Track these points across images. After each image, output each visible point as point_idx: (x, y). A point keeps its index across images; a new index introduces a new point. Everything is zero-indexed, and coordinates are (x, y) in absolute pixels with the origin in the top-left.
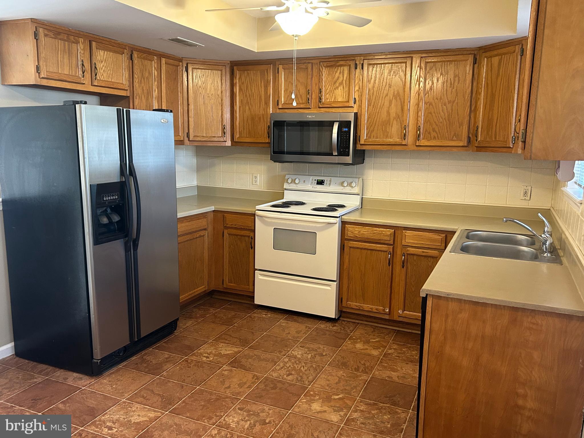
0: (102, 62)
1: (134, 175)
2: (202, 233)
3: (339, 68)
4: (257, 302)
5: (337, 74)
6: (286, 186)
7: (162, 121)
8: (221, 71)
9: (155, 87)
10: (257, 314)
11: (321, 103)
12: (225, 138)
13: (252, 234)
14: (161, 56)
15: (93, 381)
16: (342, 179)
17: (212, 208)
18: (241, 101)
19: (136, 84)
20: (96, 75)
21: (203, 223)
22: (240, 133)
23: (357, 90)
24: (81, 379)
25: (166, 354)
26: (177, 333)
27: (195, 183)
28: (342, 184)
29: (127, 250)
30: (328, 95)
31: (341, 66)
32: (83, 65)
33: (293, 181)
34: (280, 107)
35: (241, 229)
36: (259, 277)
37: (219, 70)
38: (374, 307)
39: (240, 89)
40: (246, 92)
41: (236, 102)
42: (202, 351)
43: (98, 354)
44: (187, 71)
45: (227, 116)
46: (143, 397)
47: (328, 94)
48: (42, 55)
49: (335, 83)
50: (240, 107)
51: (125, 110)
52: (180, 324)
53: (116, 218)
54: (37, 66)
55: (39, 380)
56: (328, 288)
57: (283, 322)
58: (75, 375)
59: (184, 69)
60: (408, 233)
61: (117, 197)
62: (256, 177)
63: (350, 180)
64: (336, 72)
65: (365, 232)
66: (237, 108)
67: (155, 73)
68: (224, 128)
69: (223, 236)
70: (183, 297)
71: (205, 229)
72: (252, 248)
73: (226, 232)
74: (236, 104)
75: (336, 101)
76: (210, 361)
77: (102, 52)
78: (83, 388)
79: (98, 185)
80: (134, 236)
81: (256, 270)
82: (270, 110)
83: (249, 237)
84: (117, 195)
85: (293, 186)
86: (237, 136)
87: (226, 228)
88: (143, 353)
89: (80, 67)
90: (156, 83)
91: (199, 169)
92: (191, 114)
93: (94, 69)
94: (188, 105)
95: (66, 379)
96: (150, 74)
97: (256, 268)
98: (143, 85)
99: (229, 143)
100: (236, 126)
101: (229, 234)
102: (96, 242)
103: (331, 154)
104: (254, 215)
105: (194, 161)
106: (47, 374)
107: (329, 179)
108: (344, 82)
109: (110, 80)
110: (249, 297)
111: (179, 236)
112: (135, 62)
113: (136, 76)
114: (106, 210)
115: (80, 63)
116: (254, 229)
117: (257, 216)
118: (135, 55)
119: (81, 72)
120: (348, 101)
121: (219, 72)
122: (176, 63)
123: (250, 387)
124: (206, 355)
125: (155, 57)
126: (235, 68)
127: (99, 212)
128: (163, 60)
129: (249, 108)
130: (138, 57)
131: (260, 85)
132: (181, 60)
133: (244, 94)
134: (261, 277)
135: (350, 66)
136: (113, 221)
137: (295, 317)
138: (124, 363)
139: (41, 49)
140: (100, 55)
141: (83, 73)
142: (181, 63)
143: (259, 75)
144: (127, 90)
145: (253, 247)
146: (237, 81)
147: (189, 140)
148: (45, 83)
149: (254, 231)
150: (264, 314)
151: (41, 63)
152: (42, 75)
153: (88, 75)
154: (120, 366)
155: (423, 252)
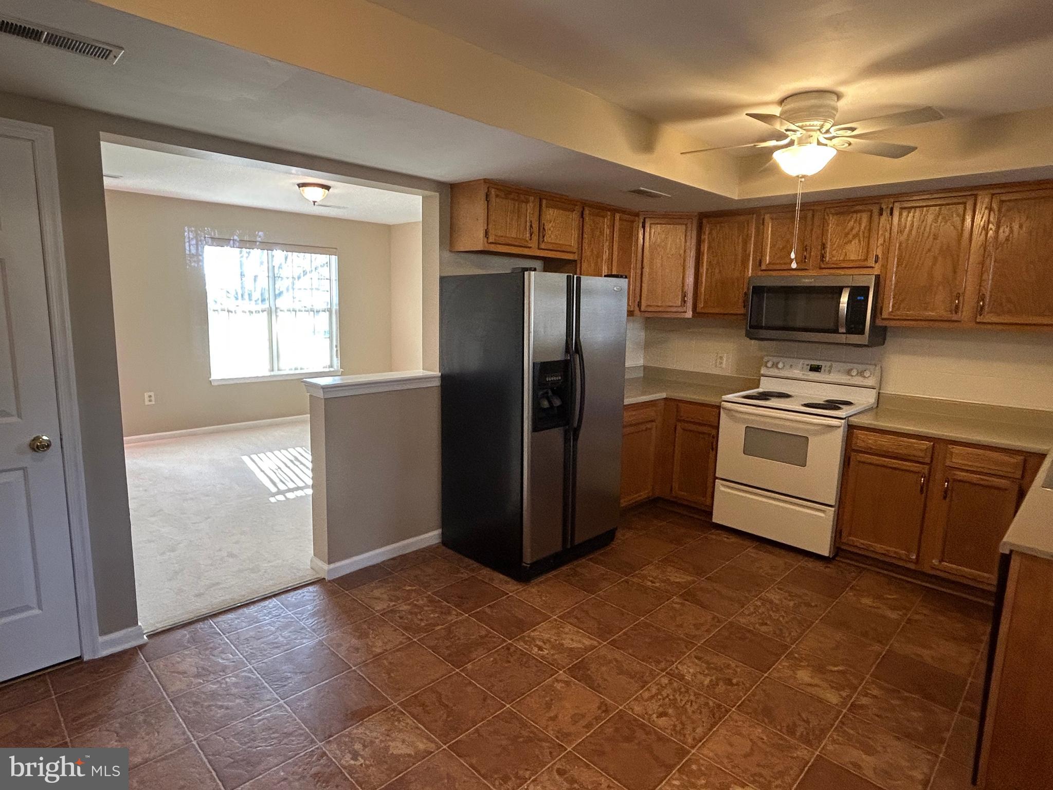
0: (551, 222)
1: (580, 352)
2: (649, 426)
3: (855, 215)
4: (715, 519)
5: (852, 223)
6: (763, 371)
7: (615, 289)
8: (686, 225)
9: (606, 249)
10: (714, 536)
11: (825, 263)
12: (685, 308)
13: (714, 432)
14: (614, 210)
15: (520, 587)
16: (849, 366)
17: (664, 395)
18: (710, 263)
19: (585, 246)
20: (544, 237)
21: (651, 413)
22: (705, 302)
23: (881, 245)
24: (507, 583)
25: (602, 569)
26: (614, 545)
27: (641, 362)
28: (849, 372)
29: (566, 440)
30: (834, 252)
31: (856, 212)
32: (531, 226)
33: (775, 365)
34: (763, 267)
35: (700, 424)
36: (720, 487)
37: (682, 224)
38: (891, 549)
39: (709, 248)
41: (703, 263)
42: (645, 572)
43: (528, 558)
44: (644, 227)
45: (690, 280)
46: (576, 618)
47: (834, 250)
48: (492, 218)
49: (847, 234)
50: (707, 269)
51: (575, 276)
52: (619, 534)
53: (557, 402)
54: (486, 230)
55: (465, 576)
56: (822, 515)
57: (751, 551)
58: (501, 576)
59: (641, 225)
60: (957, 449)
61: (560, 378)
62: (721, 358)
63: (861, 367)
64: (850, 221)
65: (885, 442)
66: (704, 270)
67: (607, 231)
68: (684, 295)
69: (675, 432)
70: (624, 503)
71: (652, 421)
72: (713, 449)
73: (679, 428)
74: (703, 266)
75: (848, 259)
76: (656, 587)
77: (551, 211)
78: (510, 594)
79: (541, 363)
80: (575, 425)
81: (717, 478)
82: (748, 271)
83: (709, 434)
84: (561, 376)
85: (774, 372)
86: (701, 305)
87: (679, 421)
88: (575, 563)
89: (528, 228)
90: (607, 244)
91: (648, 345)
92: (645, 279)
93: (542, 230)
94: (642, 268)
95: (492, 580)
96: (602, 233)
97: (717, 475)
98: (592, 246)
99: (689, 314)
100: (701, 293)
101: (684, 430)
102: (535, 428)
103: (836, 331)
104: (719, 407)
105: (642, 334)
106: (473, 570)
107: (829, 364)
108: (861, 233)
109: (558, 241)
110: (704, 511)
111: (624, 427)
112: (587, 219)
113: (585, 236)
114: (547, 393)
115: (528, 224)
116: (716, 424)
117: (723, 408)
118: (587, 212)
119: (528, 235)
120: (866, 260)
121: (684, 227)
122: (632, 218)
123: (708, 631)
124: (651, 579)
125: (609, 213)
126: (705, 221)
127: (541, 393)
128: (617, 216)
129: (720, 272)
130: (590, 214)
131: (736, 241)
132: (637, 215)
133: (715, 252)
134: (722, 489)
135: (871, 211)
136: (554, 405)
137: (770, 548)
138: (554, 573)
139: (490, 213)
140: (550, 214)
141: (531, 235)
142: (637, 218)
143: (736, 229)
144: (574, 253)
145: (715, 448)
146: (705, 237)
147: (640, 311)
148: (493, 248)
149: (717, 428)
150: (724, 537)
151: (490, 226)
152: (490, 240)
153: (535, 238)
154: (550, 575)
155: (983, 480)
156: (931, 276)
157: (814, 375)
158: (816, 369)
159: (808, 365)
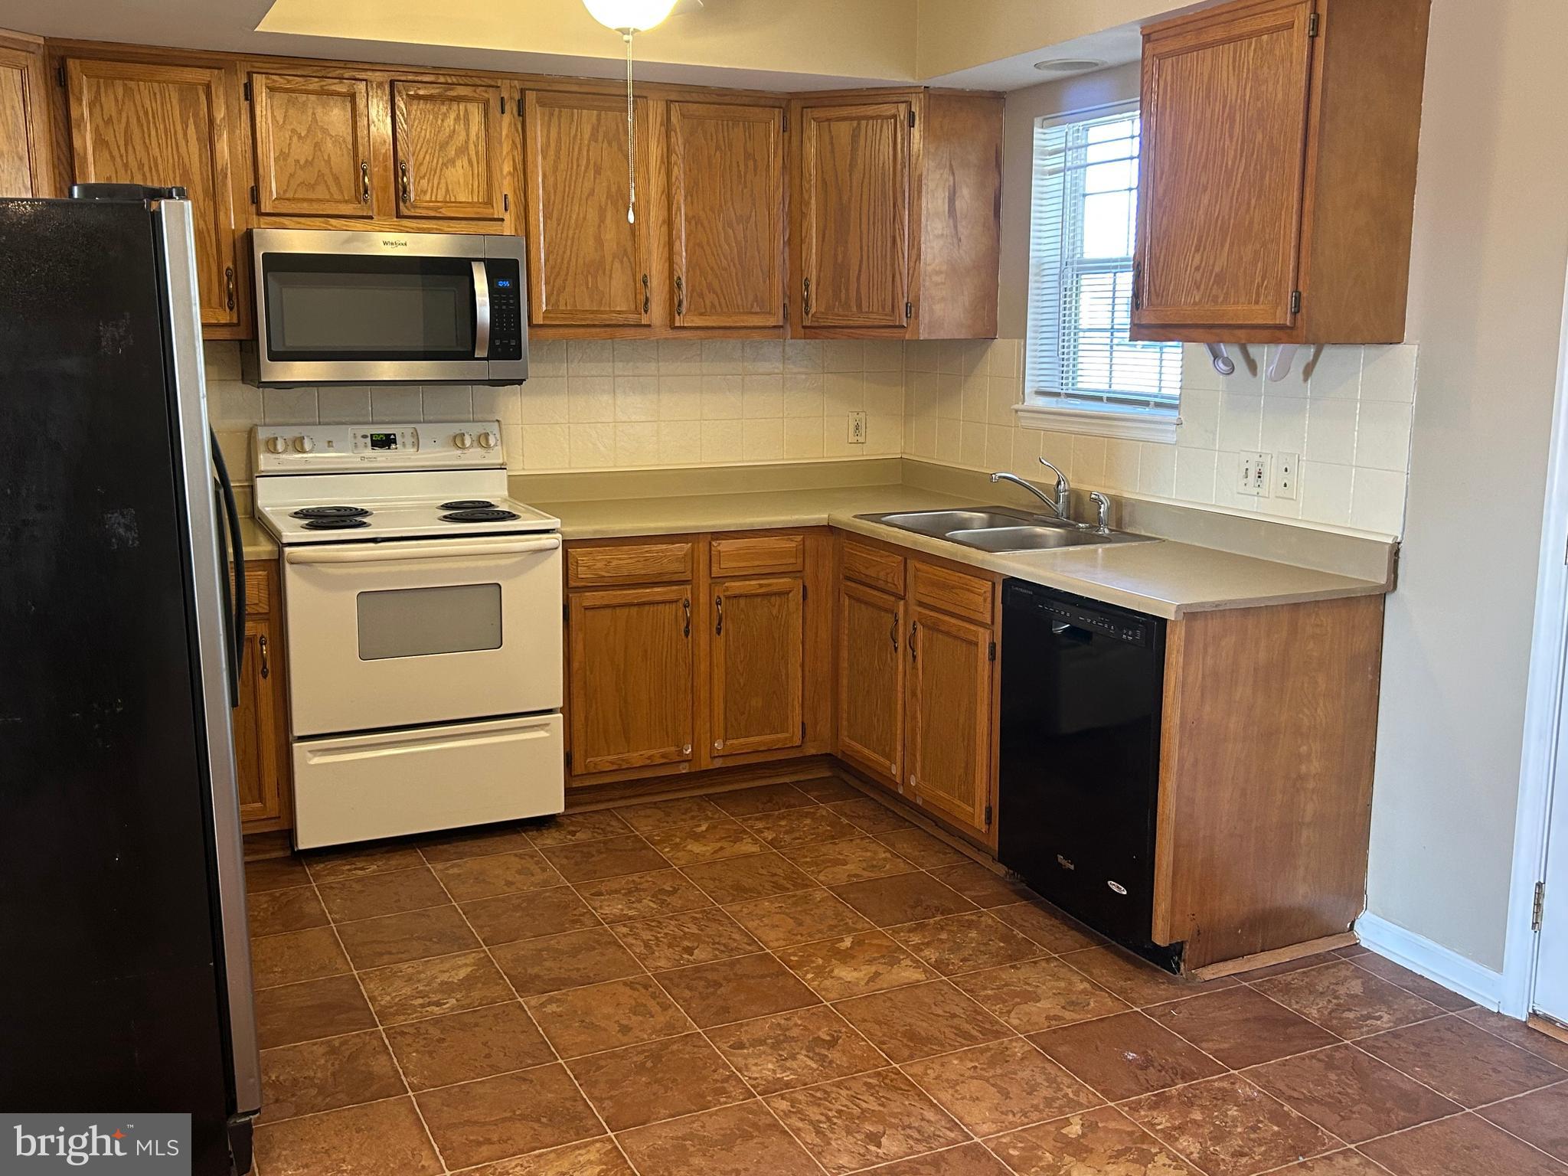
3: (455, 106)
5: (450, 121)
6: (264, 463)
11: (408, 204)
16: (456, 428)
23: (509, 173)
30: (424, 182)
31: (459, 99)
36: (307, 758)
38: (654, 752)
39: (100, 142)
40: (123, 151)
42: (384, 999)
47: (423, 177)
49: (444, 146)
56: (542, 734)
60: (725, 546)
63: (477, 429)
64: (445, 116)
75: (453, 199)
81: (297, 740)
82: (228, 217)
97: (295, 733)
103: (469, 356)
104: (278, 563)
108: (472, 147)
110: (272, 835)
117: (290, 563)
120: (489, 202)
121: (14, 73)
126: (72, 64)
131: (180, 136)
133: (118, 159)
134: (313, 761)
135: (486, 103)
143: (175, 102)
146: (83, 111)
150: (348, 871)
156: (599, 241)
157: (382, 457)
158: (385, 442)
159: (365, 437)
